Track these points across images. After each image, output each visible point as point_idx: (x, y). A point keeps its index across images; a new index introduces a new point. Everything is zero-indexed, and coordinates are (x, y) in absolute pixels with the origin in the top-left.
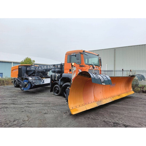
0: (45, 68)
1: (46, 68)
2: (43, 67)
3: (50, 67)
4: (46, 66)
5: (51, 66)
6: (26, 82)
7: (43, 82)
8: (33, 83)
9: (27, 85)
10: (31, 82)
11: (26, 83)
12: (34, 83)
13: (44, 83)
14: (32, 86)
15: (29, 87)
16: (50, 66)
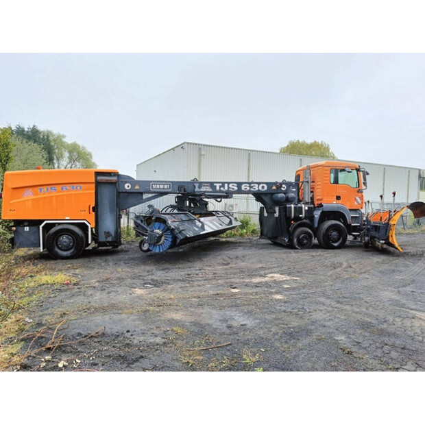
0: (229, 187)
1: (236, 188)
2: (223, 186)
3: (250, 187)
4: (236, 185)
5: (257, 185)
6: (159, 229)
7: (203, 228)
8: (180, 232)
9: (163, 238)
10: (173, 229)
11: (159, 232)
12: (183, 232)
13: (204, 230)
14: (178, 241)
15: (168, 244)
16: (252, 185)
